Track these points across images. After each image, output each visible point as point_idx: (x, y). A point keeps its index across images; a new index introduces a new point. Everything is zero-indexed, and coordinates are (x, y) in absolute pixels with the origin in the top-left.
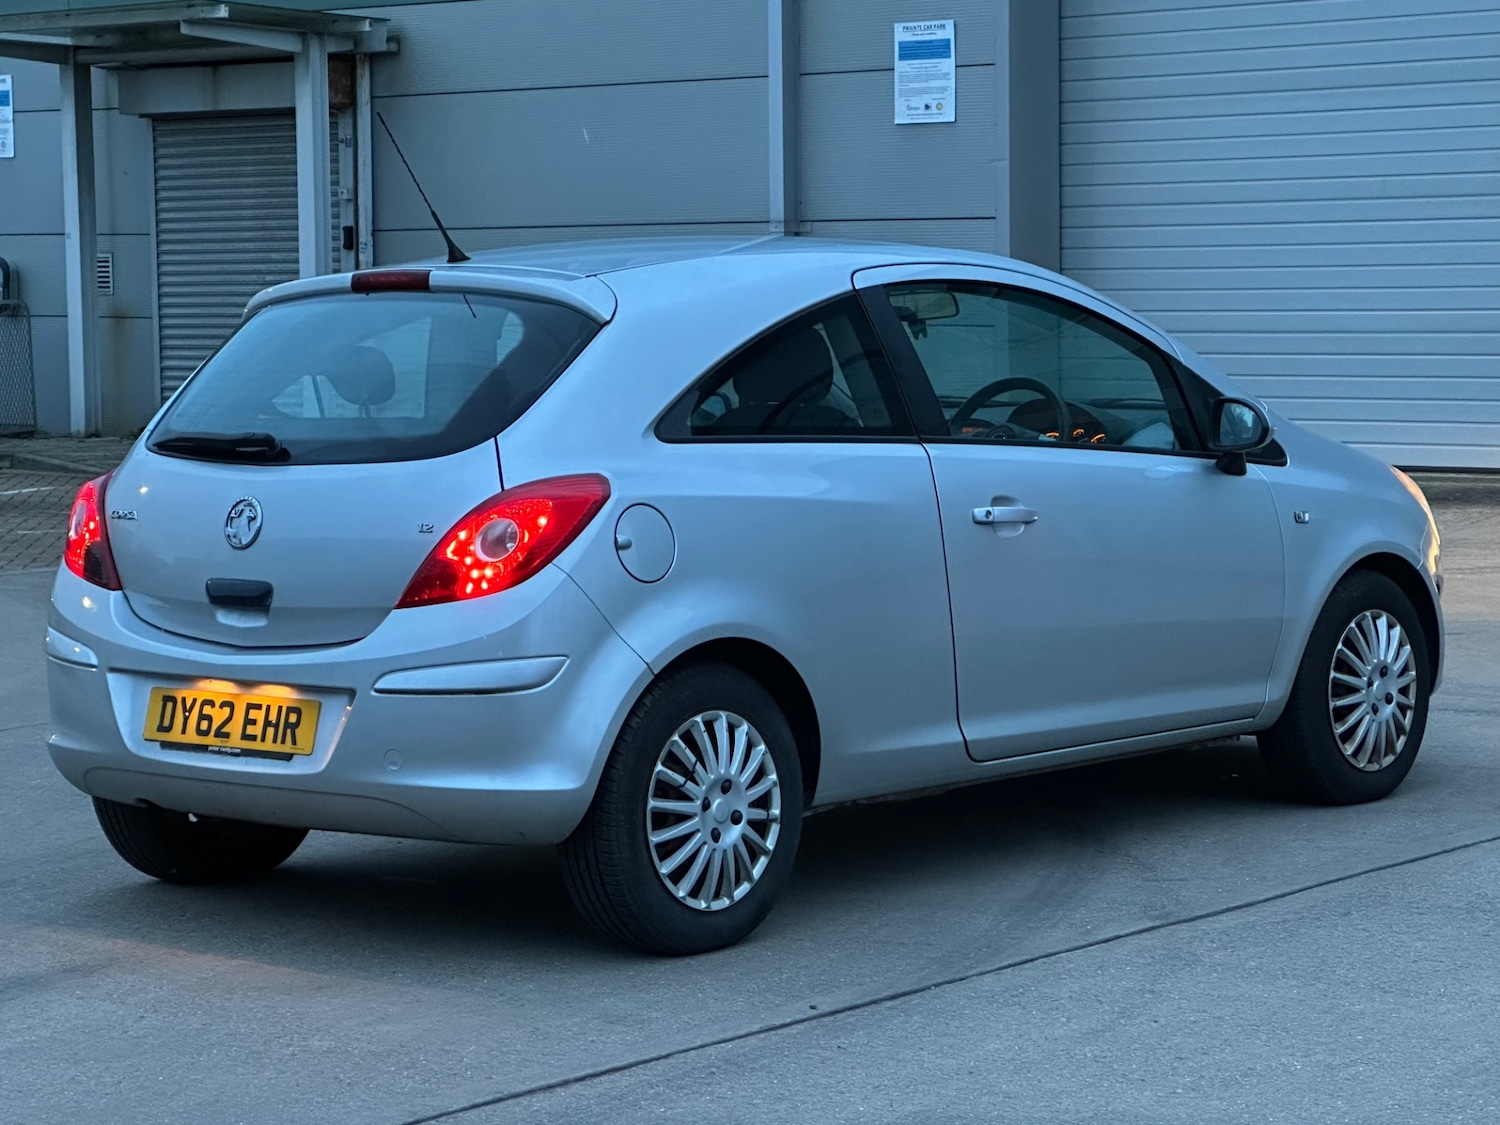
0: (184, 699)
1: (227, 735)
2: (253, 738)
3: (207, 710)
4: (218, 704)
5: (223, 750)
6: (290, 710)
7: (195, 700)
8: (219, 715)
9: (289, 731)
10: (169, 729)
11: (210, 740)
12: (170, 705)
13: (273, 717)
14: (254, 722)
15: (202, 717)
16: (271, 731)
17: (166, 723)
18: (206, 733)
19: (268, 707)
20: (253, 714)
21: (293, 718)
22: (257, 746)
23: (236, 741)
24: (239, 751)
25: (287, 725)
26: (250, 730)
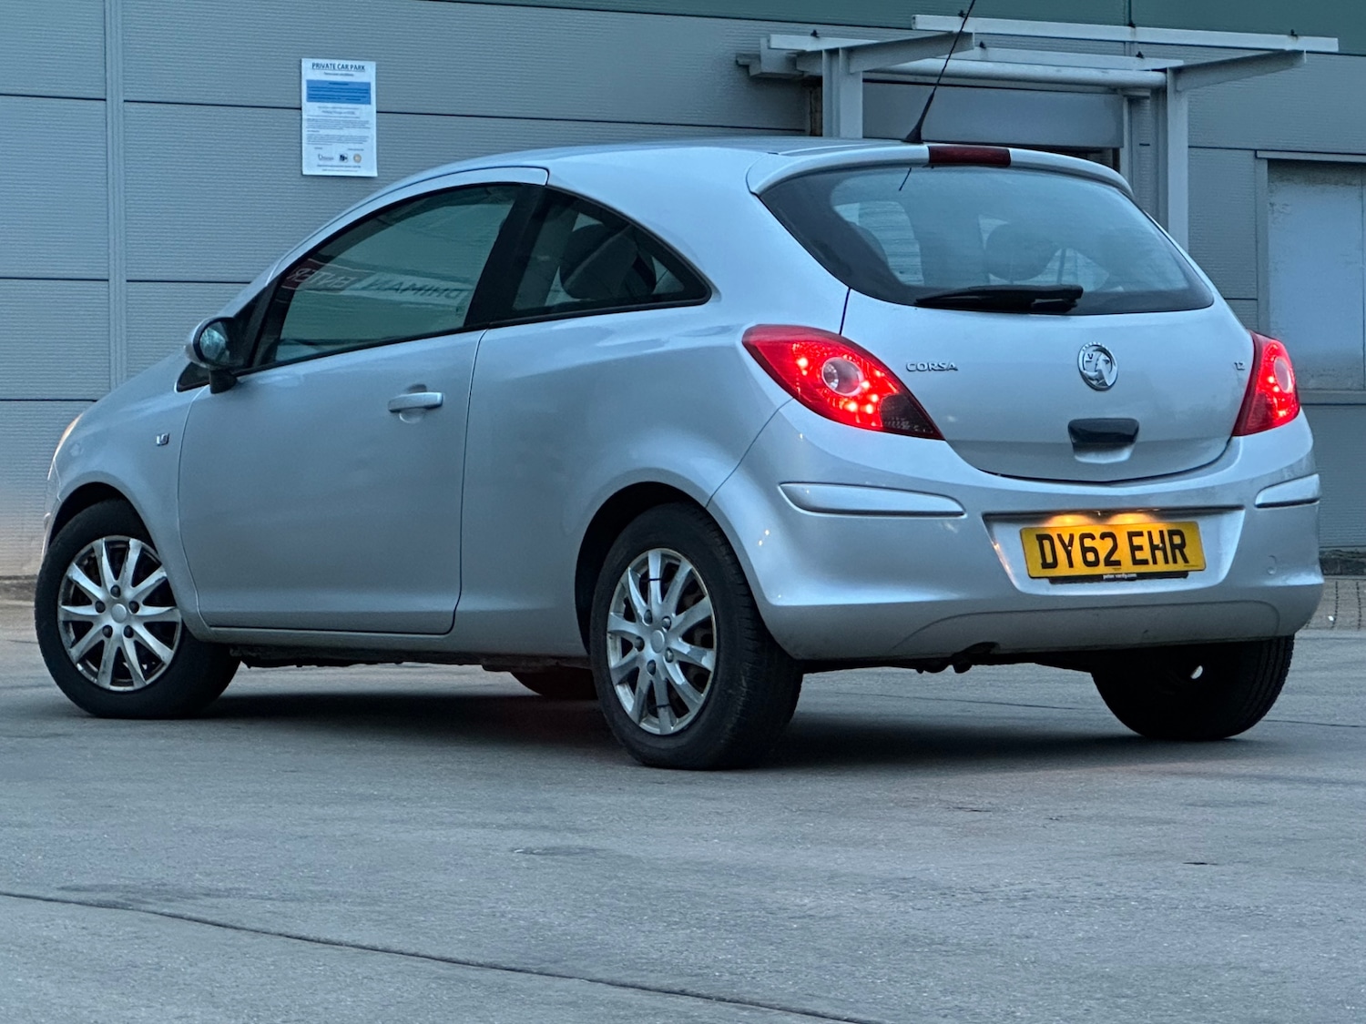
0: (1060, 536)
1: (1118, 563)
2: (1145, 562)
3: (1088, 543)
4: (1097, 536)
5: (1119, 576)
6: (1171, 533)
7: (1072, 537)
8: (1104, 547)
9: (1177, 552)
10: (1054, 565)
11: (1102, 569)
12: (1047, 544)
13: (1157, 541)
14: (1140, 548)
15: (1085, 550)
16: (1159, 554)
17: (1050, 559)
18: (1096, 563)
19: (1150, 533)
20: (1137, 541)
21: (1177, 540)
22: (1150, 568)
23: (1128, 567)
24: (1135, 575)
25: (1173, 547)
26: (1139, 555)
